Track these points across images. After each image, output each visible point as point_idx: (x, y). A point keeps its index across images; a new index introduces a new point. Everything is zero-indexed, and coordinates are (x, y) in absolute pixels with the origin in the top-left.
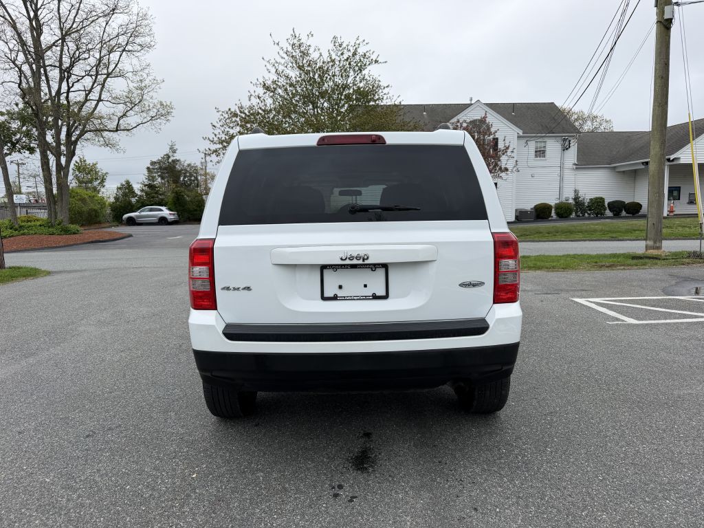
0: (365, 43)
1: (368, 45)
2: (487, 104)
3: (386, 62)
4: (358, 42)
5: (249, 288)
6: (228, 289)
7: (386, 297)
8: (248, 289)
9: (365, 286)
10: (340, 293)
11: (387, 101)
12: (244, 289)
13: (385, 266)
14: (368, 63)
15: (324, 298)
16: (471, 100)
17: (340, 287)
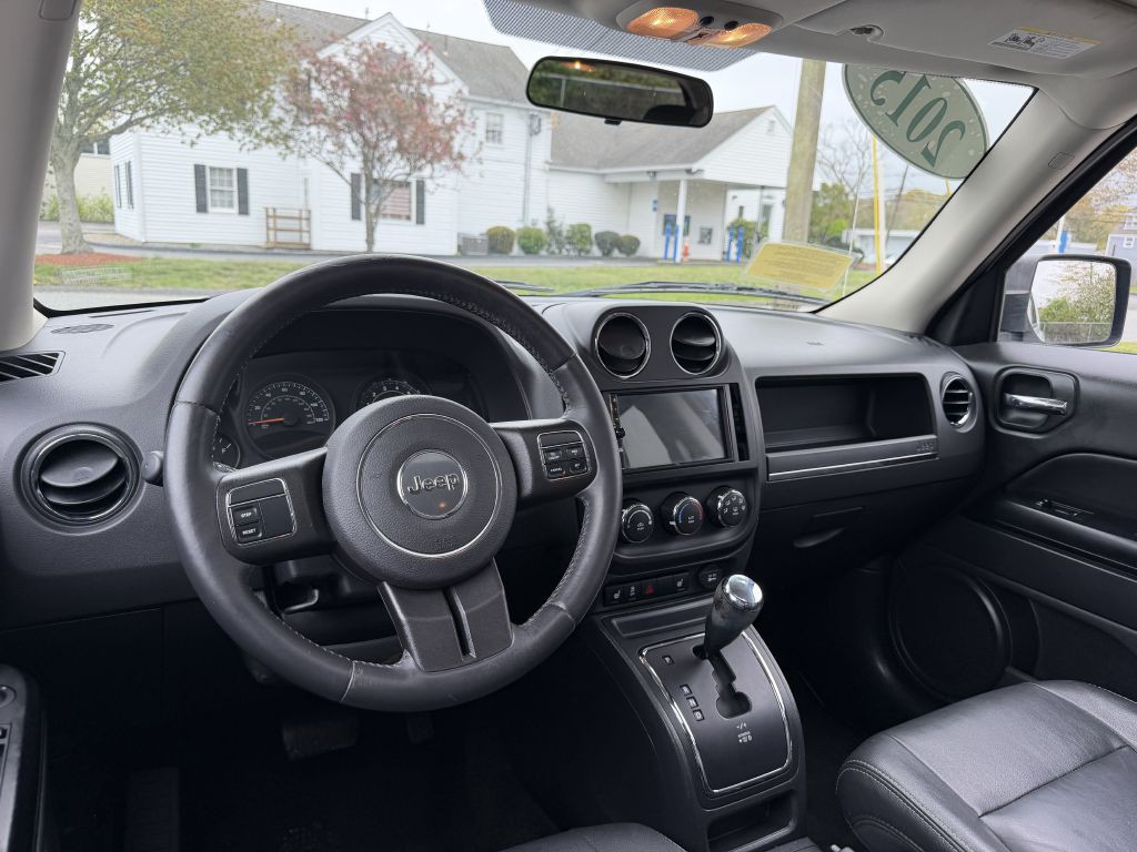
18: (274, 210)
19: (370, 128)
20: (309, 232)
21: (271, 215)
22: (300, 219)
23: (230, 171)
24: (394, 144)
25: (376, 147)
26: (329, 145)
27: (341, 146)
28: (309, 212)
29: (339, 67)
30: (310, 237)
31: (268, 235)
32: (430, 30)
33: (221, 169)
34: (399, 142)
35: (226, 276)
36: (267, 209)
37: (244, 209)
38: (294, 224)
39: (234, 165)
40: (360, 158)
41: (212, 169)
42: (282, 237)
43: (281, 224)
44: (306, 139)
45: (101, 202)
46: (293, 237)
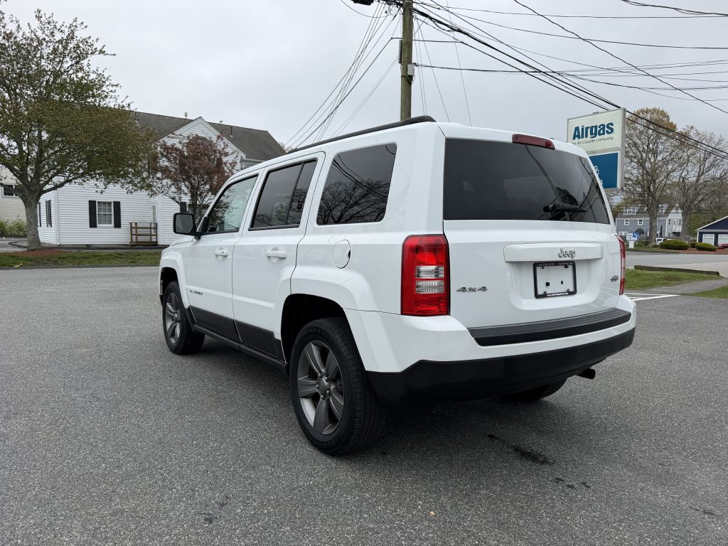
0: (83, 27)
1: (87, 29)
2: (210, 123)
3: (114, 55)
4: (74, 24)
5: (484, 287)
6: (464, 289)
7: (574, 293)
8: (484, 289)
9: (562, 283)
10: (549, 290)
11: (111, 100)
12: (480, 289)
13: (573, 264)
14: (90, 52)
15: (537, 296)
16: (186, 115)
17: (548, 284)
18: (136, 223)
19: (194, 179)
20: (156, 235)
21: (134, 227)
22: (151, 228)
23: (110, 203)
24: (208, 187)
25: (198, 188)
26: (173, 189)
27: (179, 189)
28: (156, 224)
29: (177, 150)
30: (157, 238)
31: (132, 238)
32: (223, 123)
33: (105, 203)
34: (211, 186)
35: (121, 258)
36: (131, 224)
37: (118, 225)
38: (147, 231)
39: (112, 200)
40: (189, 195)
41: (99, 203)
42: (141, 239)
43: (140, 231)
44: (160, 186)
45: (18, 224)
46: (147, 239)
